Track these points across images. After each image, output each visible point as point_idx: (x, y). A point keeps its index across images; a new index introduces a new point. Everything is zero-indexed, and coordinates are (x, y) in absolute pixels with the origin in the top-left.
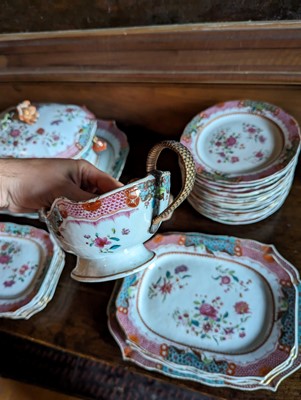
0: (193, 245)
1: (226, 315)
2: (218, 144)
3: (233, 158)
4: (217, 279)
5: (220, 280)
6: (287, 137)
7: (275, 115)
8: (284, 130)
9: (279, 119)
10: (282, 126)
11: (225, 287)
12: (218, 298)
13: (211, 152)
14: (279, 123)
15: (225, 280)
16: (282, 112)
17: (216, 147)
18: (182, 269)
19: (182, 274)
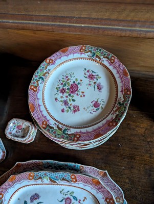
0: (40, 178)
2: (63, 91)
3: (75, 107)
6: (120, 89)
7: (111, 63)
8: (118, 80)
9: (114, 67)
10: (117, 76)
13: (56, 99)
14: (114, 72)
16: (116, 60)
17: (61, 95)
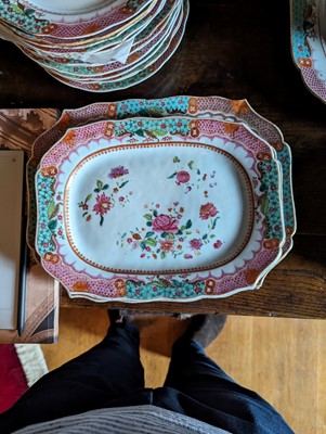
1: (189, 225)
4: (171, 177)
5: (175, 178)
11: (184, 186)
12: (176, 204)
15: (183, 177)
18: (118, 172)
19: (120, 180)
